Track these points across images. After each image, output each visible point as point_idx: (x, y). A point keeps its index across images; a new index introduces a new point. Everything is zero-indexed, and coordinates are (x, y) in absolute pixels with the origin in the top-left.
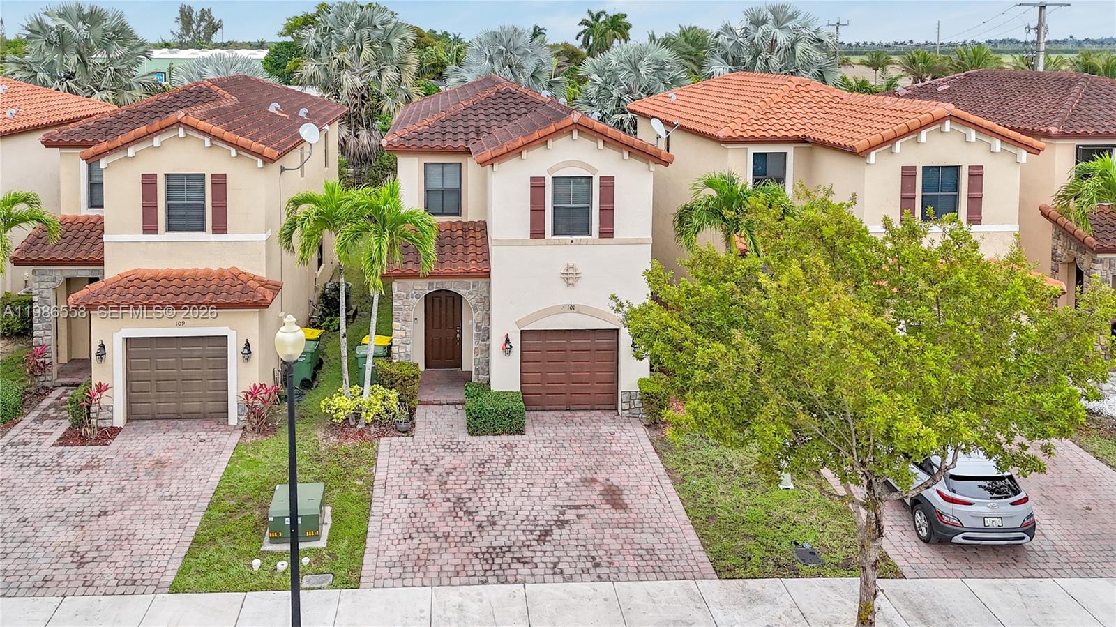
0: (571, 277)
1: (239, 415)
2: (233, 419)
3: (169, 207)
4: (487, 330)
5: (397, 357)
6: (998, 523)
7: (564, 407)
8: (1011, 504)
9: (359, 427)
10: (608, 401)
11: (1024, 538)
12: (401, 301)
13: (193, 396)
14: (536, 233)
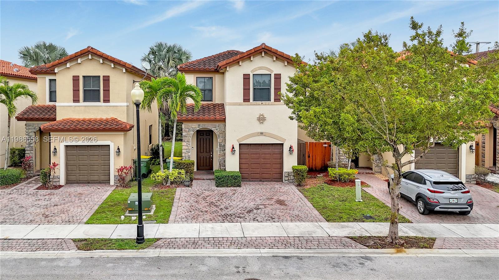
0: (261, 119)
1: (115, 180)
2: (112, 182)
3: (85, 91)
4: (224, 146)
5: (184, 158)
6: (456, 201)
7: (259, 180)
8: (462, 193)
9: (168, 185)
10: (278, 177)
11: (468, 208)
12: (186, 133)
13: (94, 173)
14: (246, 99)
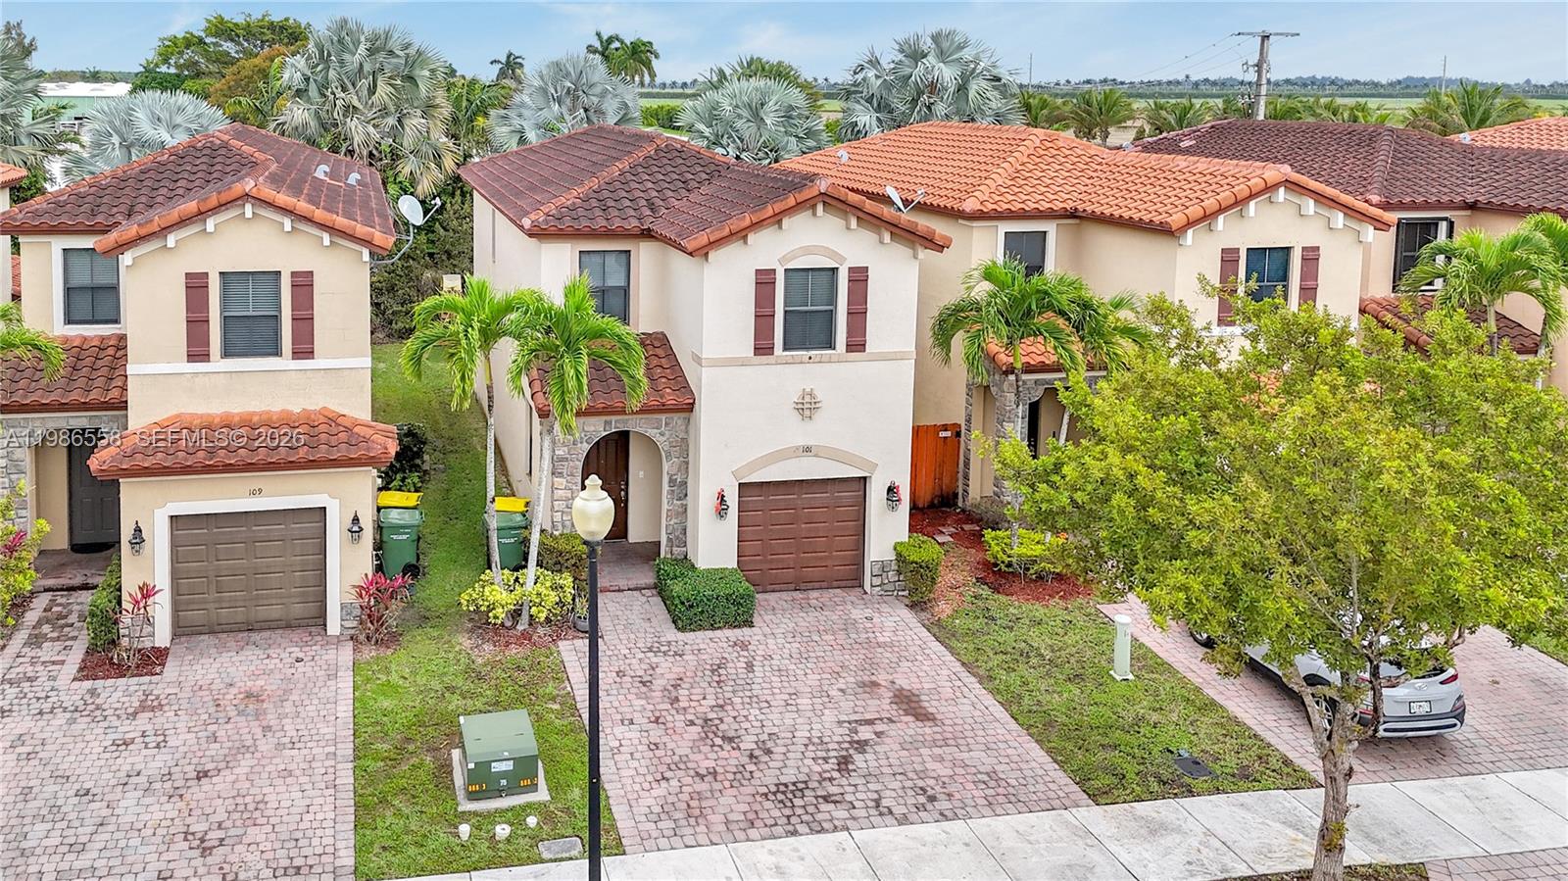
0: (807, 407)
1: (342, 620)
2: (334, 627)
3: (226, 320)
4: (684, 483)
5: (560, 528)
6: (1426, 707)
7: (792, 586)
8: (1442, 683)
9: (520, 628)
10: (851, 577)
11: (1455, 725)
12: (566, 449)
13: (268, 597)
14: (763, 348)
